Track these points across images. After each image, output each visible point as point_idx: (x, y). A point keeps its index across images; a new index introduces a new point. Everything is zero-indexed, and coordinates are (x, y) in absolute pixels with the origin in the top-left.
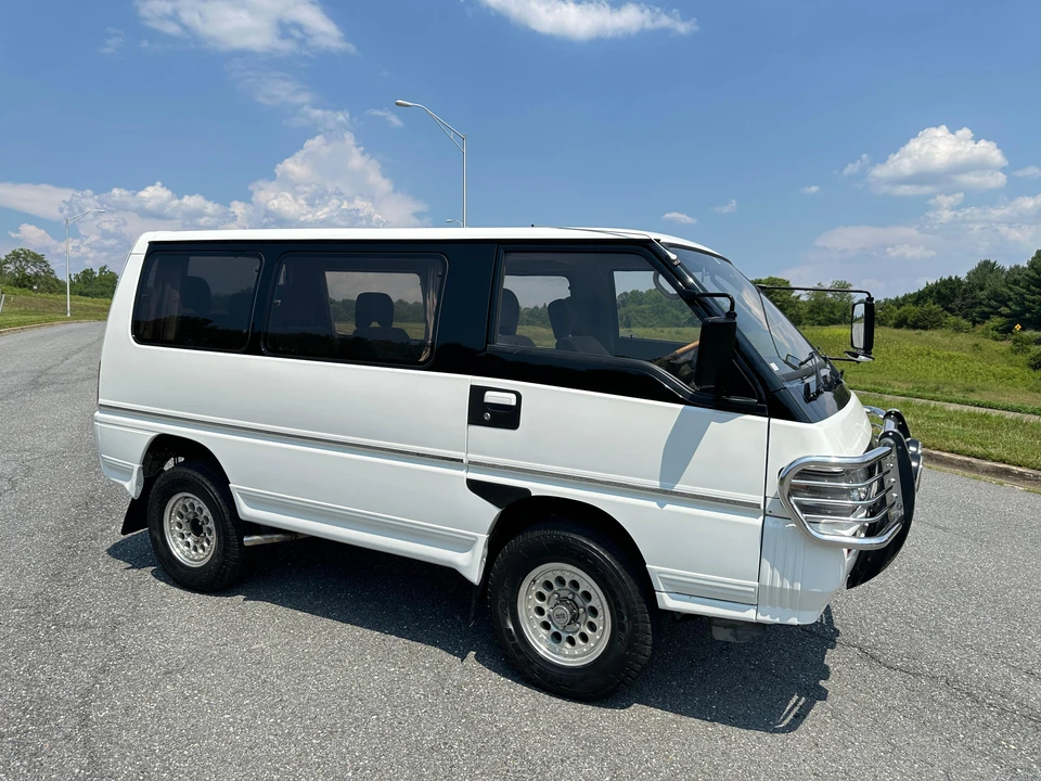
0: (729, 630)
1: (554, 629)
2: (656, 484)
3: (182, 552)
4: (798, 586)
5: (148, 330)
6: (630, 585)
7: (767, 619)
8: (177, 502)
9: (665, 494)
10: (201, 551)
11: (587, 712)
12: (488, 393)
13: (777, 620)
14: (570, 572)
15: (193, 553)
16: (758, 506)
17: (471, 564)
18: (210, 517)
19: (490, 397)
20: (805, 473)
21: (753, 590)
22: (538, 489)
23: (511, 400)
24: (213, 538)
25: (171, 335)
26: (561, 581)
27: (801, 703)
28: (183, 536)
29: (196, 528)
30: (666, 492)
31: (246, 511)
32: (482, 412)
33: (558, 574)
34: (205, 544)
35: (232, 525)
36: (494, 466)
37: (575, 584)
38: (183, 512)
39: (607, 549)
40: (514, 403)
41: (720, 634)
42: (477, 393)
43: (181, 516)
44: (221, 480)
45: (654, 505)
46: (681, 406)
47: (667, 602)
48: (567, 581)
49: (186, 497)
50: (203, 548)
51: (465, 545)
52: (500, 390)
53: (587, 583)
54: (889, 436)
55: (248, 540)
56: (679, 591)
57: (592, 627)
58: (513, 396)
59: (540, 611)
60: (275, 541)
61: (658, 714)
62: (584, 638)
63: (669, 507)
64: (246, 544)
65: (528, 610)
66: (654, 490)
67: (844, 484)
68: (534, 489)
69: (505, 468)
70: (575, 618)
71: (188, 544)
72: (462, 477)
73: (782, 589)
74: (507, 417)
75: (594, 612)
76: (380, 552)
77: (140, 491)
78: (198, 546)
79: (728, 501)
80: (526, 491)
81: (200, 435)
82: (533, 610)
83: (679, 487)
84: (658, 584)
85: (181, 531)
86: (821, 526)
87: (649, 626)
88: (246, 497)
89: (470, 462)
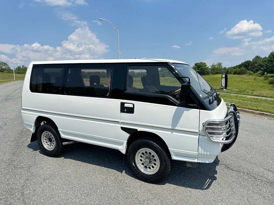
0: (191, 164)
1: (145, 165)
2: (170, 127)
3: (47, 146)
4: (208, 153)
5: (34, 88)
6: (164, 153)
7: (200, 162)
8: (44, 134)
9: (173, 130)
10: (52, 146)
11: (154, 186)
12: (125, 104)
13: (203, 162)
14: (149, 150)
15: (50, 147)
16: (197, 133)
17: (123, 149)
18: (54, 137)
19: (126, 105)
20: (210, 124)
21: (196, 154)
22: (140, 129)
23: (131, 106)
24: (55, 143)
25: (41, 89)
26: (146, 152)
27: (210, 181)
28: (47, 142)
29: (50, 140)
30: (173, 129)
31: (63, 136)
32: (124, 109)
33: (146, 151)
34: (53, 144)
35: (60, 140)
36: (128, 123)
37: (150, 153)
38: (46, 136)
39: (158, 144)
40: (132, 107)
41: (188, 165)
42: (122, 104)
43: (46, 137)
44: (56, 128)
45: (170, 133)
46: (177, 107)
47: (174, 158)
48: (148, 153)
49: (47, 132)
50: (52, 145)
51: (121, 144)
52: (129, 103)
53: (153, 153)
54: (232, 112)
55: (64, 143)
56: (177, 155)
57: (155, 164)
58: (132, 105)
59: (141, 160)
60: (71, 143)
61: (172, 186)
62: (153, 167)
63: (174, 133)
64: (63, 144)
65: (138, 160)
66: (170, 129)
67: (220, 127)
68: (138, 129)
69: (131, 124)
70: (150, 162)
71: (48, 144)
72: (119, 126)
73: (204, 154)
74: (131, 110)
75: (155, 160)
77: (35, 131)
78: (51, 145)
79: (189, 132)
80: (136, 130)
81: (49, 116)
82: (139, 160)
83: (176, 128)
84: (172, 153)
85: (46, 141)
86: (214, 138)
87: (170, 164)
88: (62, 132)
89: (121, 122)
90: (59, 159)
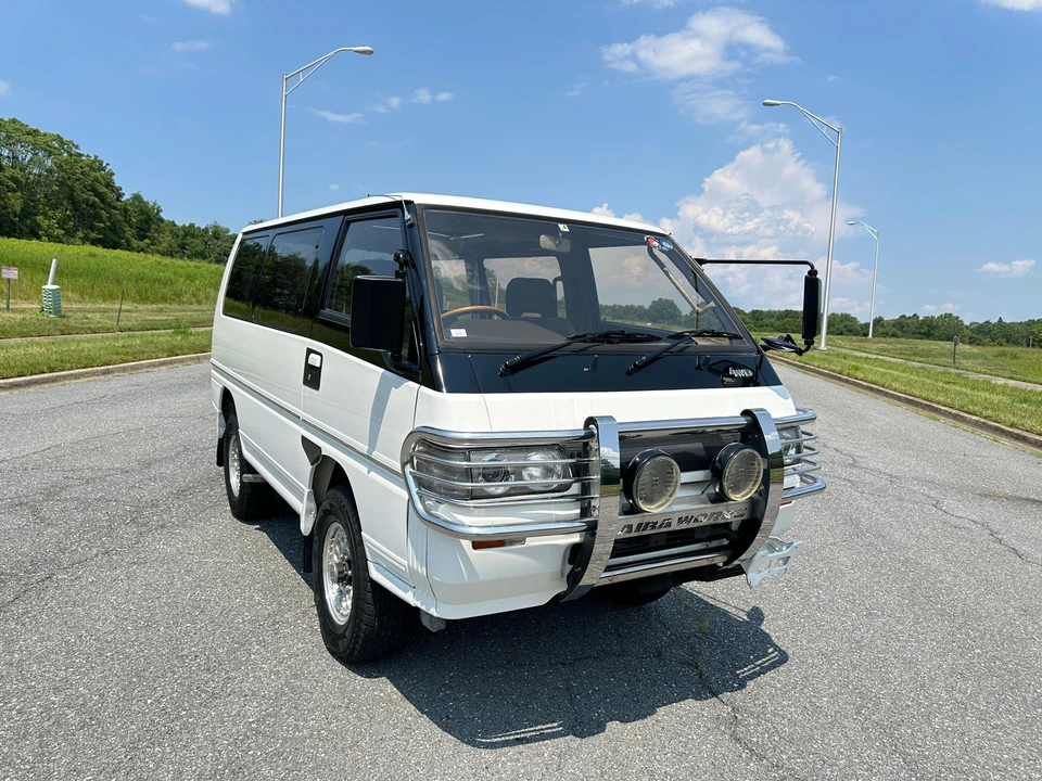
2: (364, 448)
12: (311, 355)
19: (311, 358)
21: (404, 569)
23: (319, 362)
26: (343, 541)
30: (369, 458)
31: (246, 453)
35: (246, 467)
36: (310, 425)
40: (318, 365)
42: (310, 351)
45: (366, 469)
46: (382, 370)
47: (375, 574)
51: (301, 497)
55: (248, 477)
58: (319, 358)
63: (373, 474)
64: (248, 480)
65: (329, 566)
66: (365, 456)
67: (465, 463)
68: (323, 448)
69: (314, 426)
72: (298, 432)
74: (316, 379)
76: (279, 495)
77: (223, 432)
80: (320, 449)
82: (332, 567)
83: (376, 455)
84: (367, 553)
88: (247, 444)
89: (304, 420)
90: (244, 526)
